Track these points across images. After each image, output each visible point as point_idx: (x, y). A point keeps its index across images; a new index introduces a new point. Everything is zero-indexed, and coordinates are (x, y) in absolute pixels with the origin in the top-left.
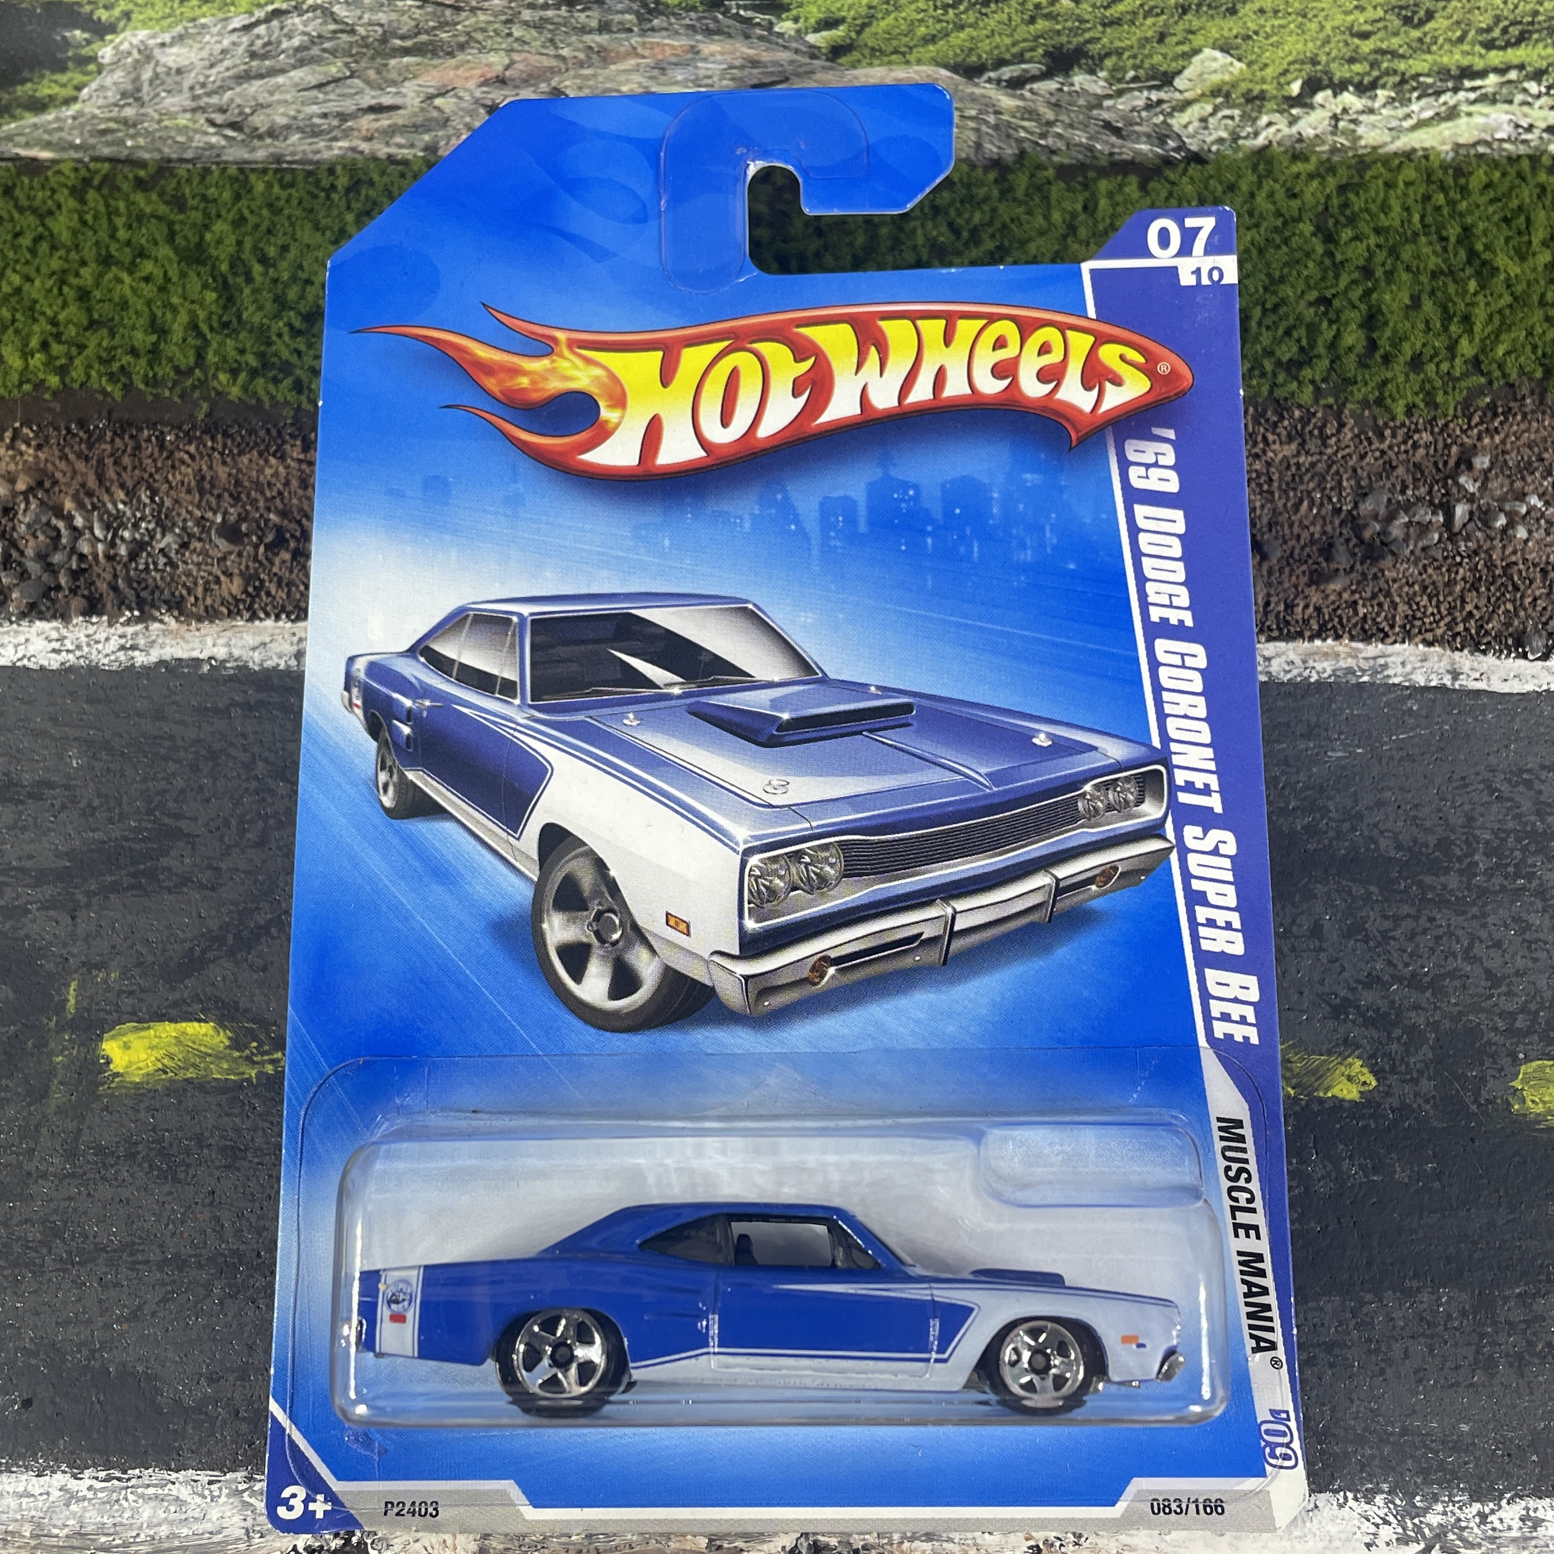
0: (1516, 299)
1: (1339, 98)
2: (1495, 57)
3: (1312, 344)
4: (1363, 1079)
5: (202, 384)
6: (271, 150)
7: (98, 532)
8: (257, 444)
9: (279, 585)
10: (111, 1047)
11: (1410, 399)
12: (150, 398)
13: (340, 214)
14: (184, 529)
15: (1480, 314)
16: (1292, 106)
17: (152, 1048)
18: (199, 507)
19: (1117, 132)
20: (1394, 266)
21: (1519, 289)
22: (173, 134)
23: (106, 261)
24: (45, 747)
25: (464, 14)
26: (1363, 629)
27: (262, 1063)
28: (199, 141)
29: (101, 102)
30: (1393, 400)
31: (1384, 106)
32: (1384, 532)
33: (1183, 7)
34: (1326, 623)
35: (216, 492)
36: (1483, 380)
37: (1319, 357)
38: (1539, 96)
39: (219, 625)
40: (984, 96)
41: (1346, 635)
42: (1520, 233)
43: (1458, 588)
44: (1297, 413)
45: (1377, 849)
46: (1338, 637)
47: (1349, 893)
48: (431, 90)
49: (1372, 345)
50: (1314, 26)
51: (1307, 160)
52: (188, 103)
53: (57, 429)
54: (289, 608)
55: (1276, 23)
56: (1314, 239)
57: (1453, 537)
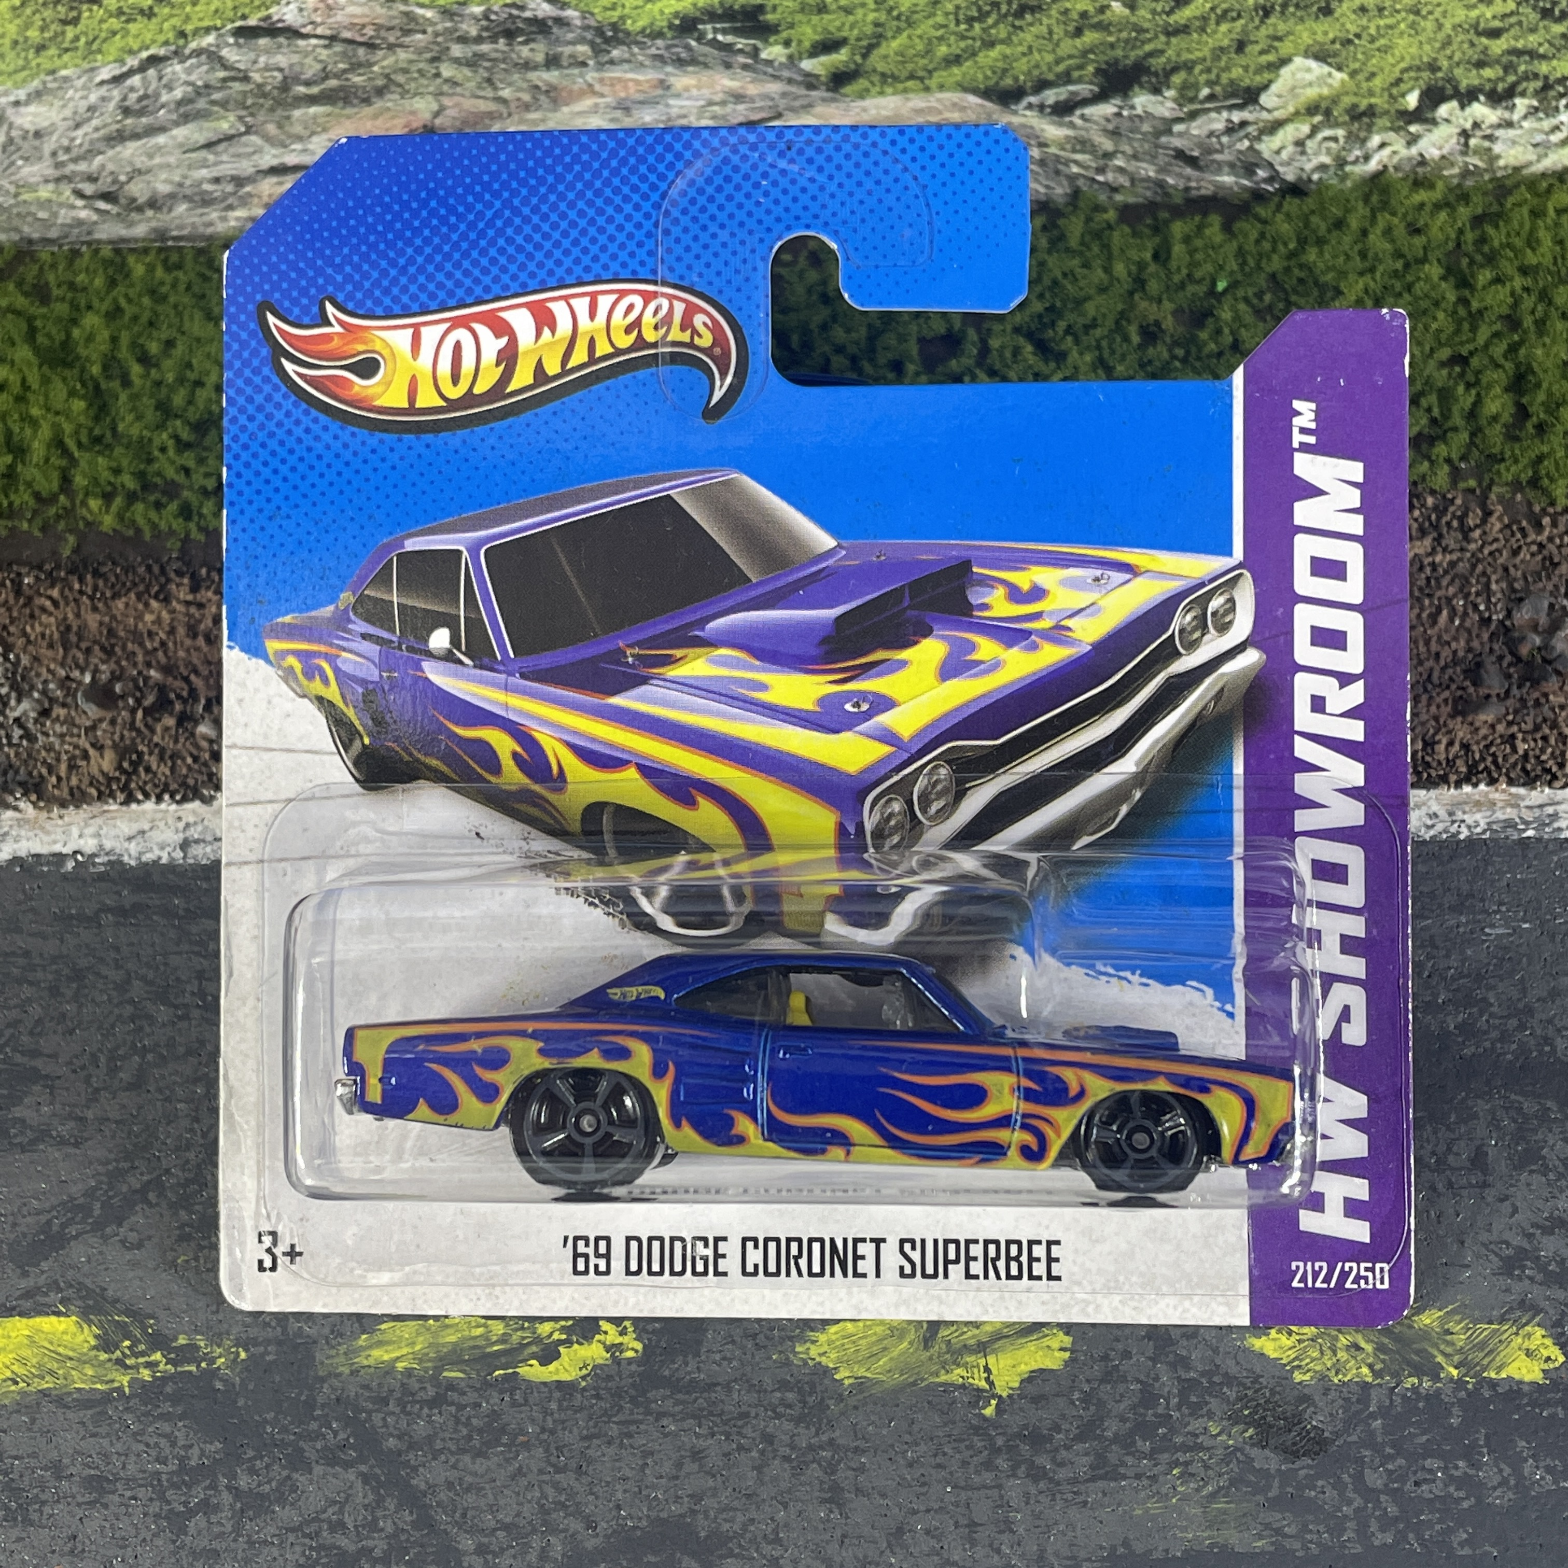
1: (1468, 110)
3: (1446, 414)
4: (1545, 1353)
5: (69, 513)
6: (154, 224)
8: (135, 585)
9: (161, 758)
12: (4, 533)
14: (44, 692)
16: (1410, 122)
18: (63, 665)
19: (1192, 162)
20: (1546, 314)
22: (33, 209)
25: (380, 54)
26: (1524, 769)
27: (136, 1367)
28: (64, 216)
30: (1552, 480)
31: (1525, 117)
32: (1546, 647)
33: (1264, 8)
34: (1476, 764)
35: (84, 645)
37: (1455, 429)
39: (86, 810)
40: (1024, 126)
41: (1503, 779)
44: (1430, 501)
45: (1554, 1051)
46: (1492, 782)
47: (1520, 1110)
49: (1522, 413)
50: (1429, 25)
51: (1432, 187)
52: (51, 172)
54: (174, 786)
55: (1382, 23)
56: (1443, 285)
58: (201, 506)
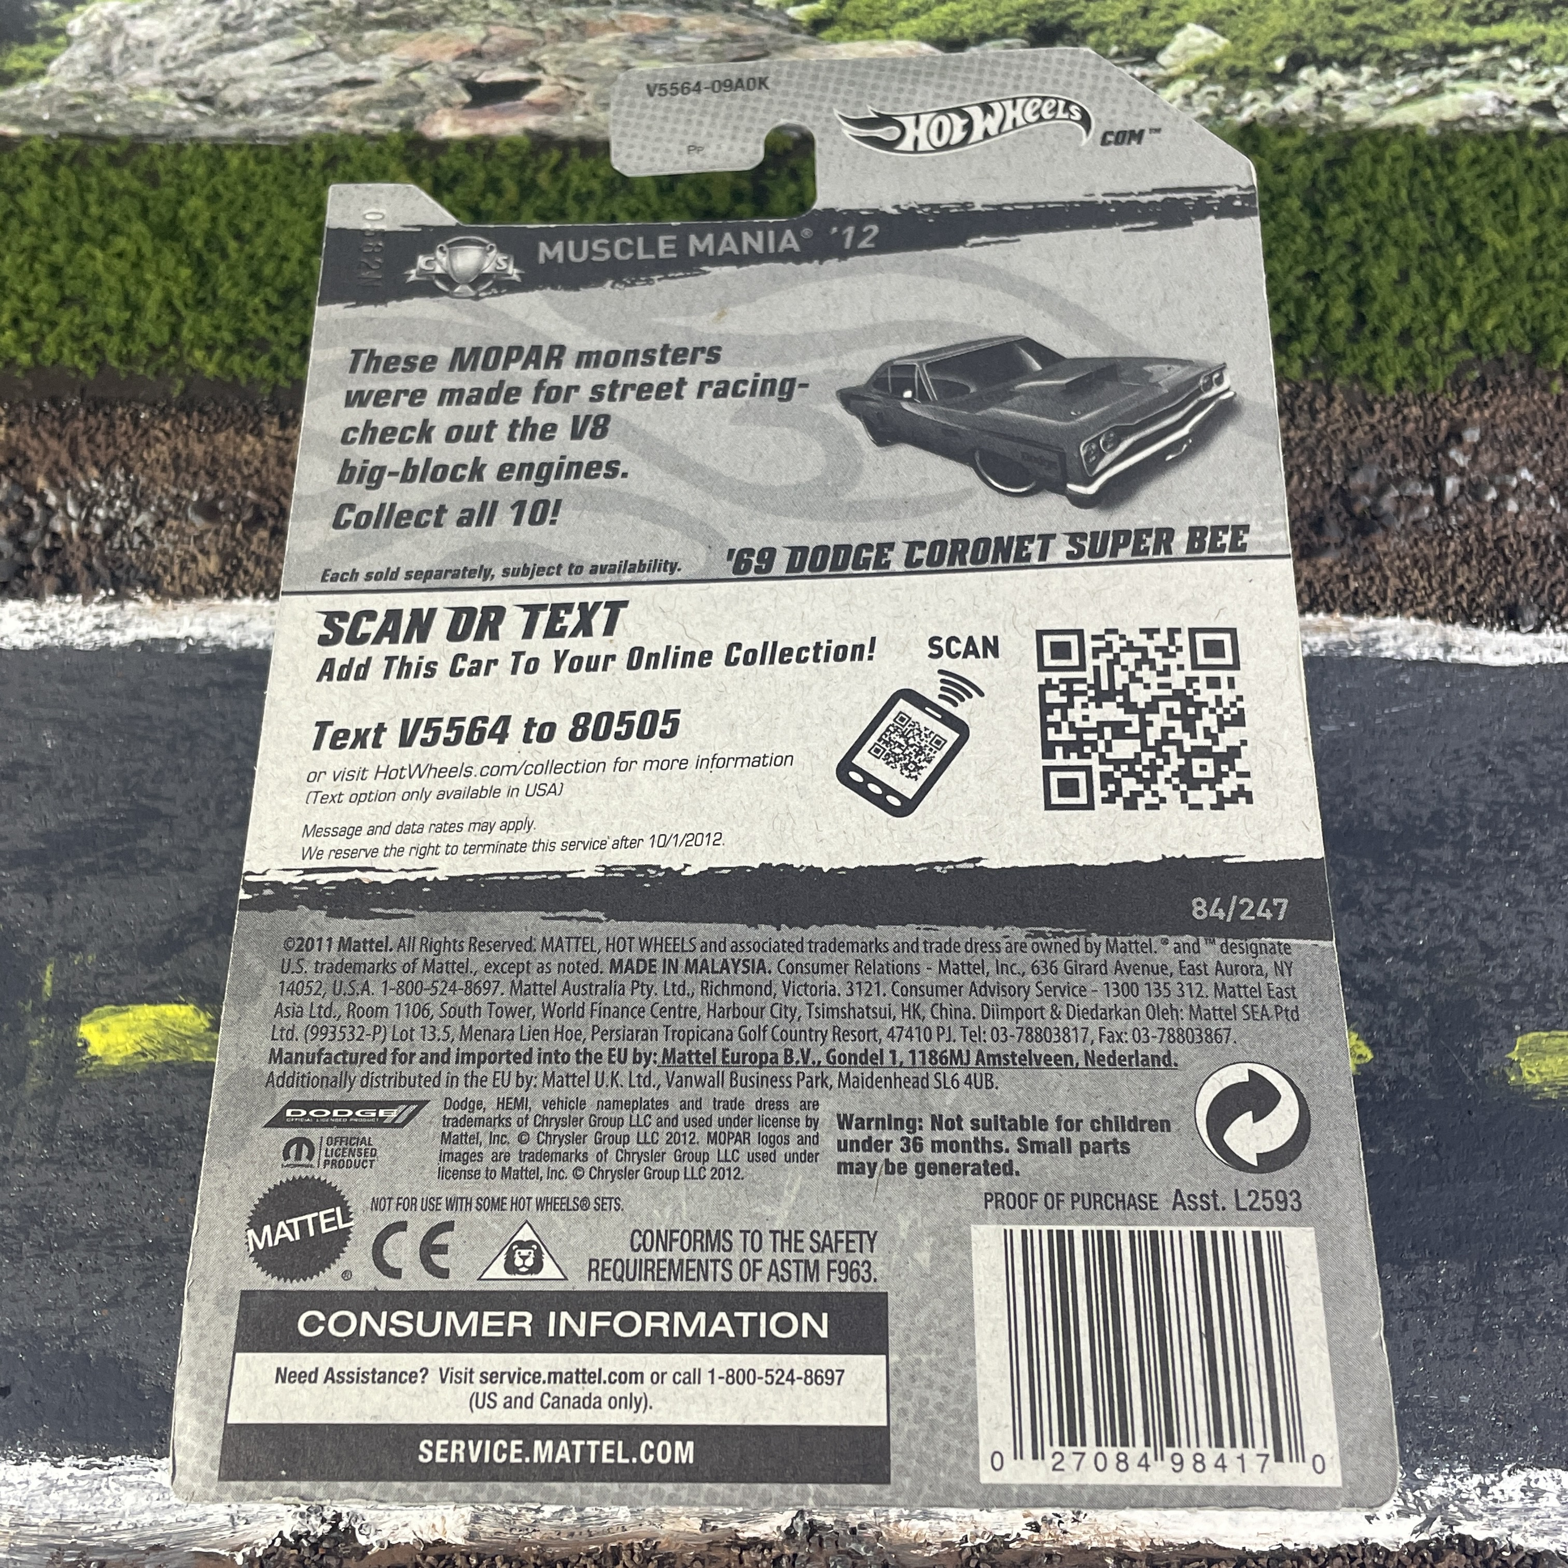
0: (1504, 274)
1: (1324, 74)
2: (1480, 33)
3: (1301, 319)
4: (1359, 1052)
6: (243, 126)
7: (72, 511)
8: (234, 422)
9: (257, 564)
10: (88, 1030)
11: (1399, 372)
12: (123, 376)
13: (317, 190)
14: (160, 507)
15: (1469, 288)
16: (1276, 83)
17: (131, 1031)
18: (175, 485)
20: (1382, 241)
21: (1508, 263)
22: (143, 109)
23: (79, 237)
24: (19, 728)
26: (1354, 602)
28: (169, 116)
29: (70, 75)
30: (1383, 375)
31: (1369, 82)
32: (1375, 506)
34: (1317, 596)
35: (192, 470)
36: (1471, 354)
37: (1308, 331)
38: (1523, 72)
39: (195, 603)
41: (1338, 609)
42: (1507, 208)
43: (1449, 562)
44: (1286, 388)
45: (1371, 821)
46: (1329, 611)
47: (1344, 866)
48: (406, 65)
49: (1361, 320)
51: (1293, 136)
52: (159, 77)
53: (29, 406)
54: (267, 587)
56: (1301, 215)
57: (1444, 511)
58: (288, 359)
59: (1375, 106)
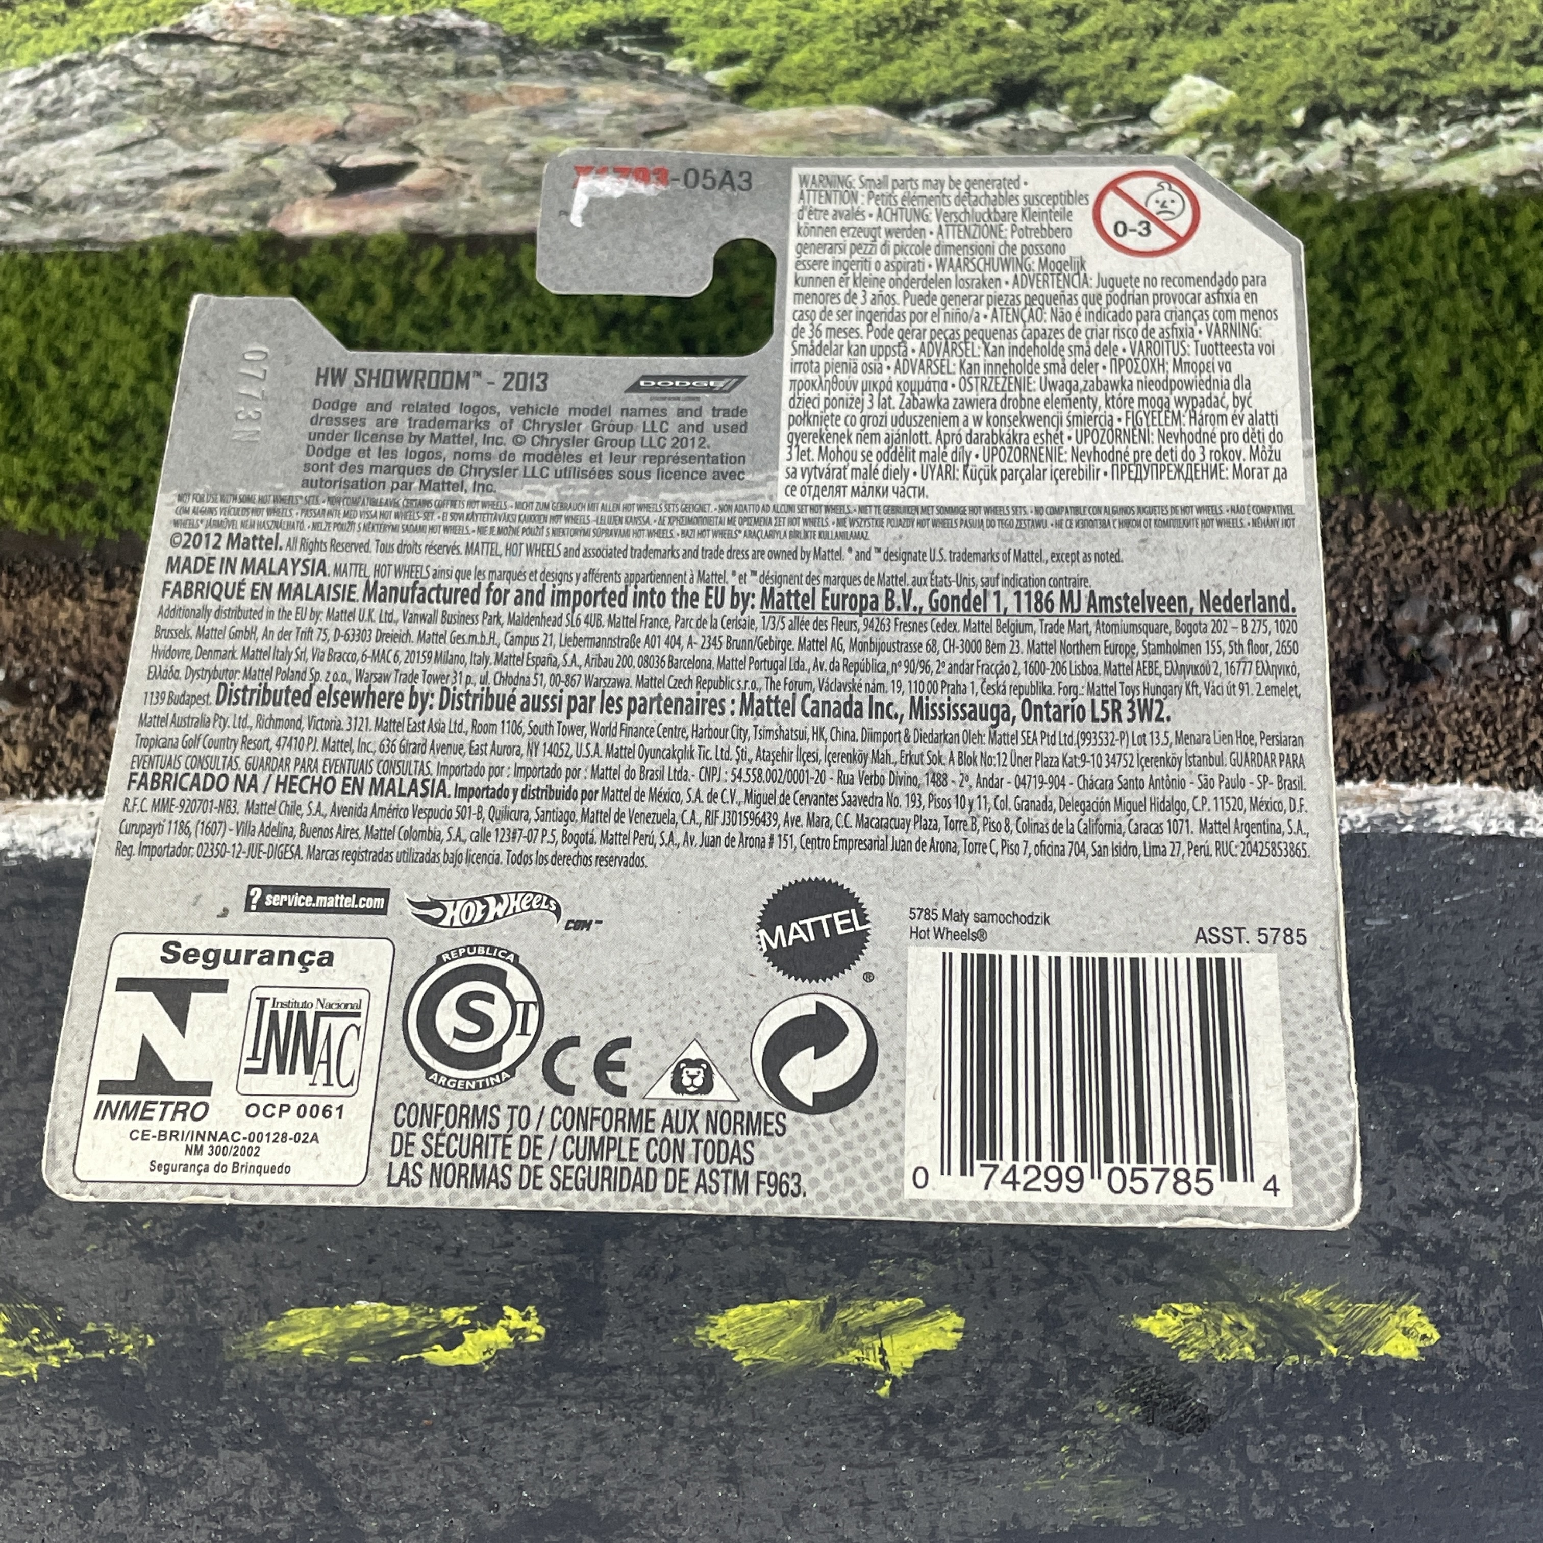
1: (1352, 127)
2: (1537, 75)
4: (1422, 1331)
6: (68, 225)
8: (49, 583)
9: (74, 754)
11: (1451, 482)
13: (153, 304)
15: (1533, 380)
16: (1295, 139)
20: (1427, 325)
25: (291, 61)
27: (45, 1354)
30: (1432, 486)
31: (1407, 134)
32: (1425, 647)
33: (1154, 28)
34: (1357, 760)
37: (1339, 437)
40: (923, 138)
41: (1384, 775)
43: (1519, 713)
45: (1431, 1038)
46: (1373, 778)
47: (1398, 1095)
48: (257, 150)
49: (1404, 422)
50: (1314, 44)
51: (1318, 202)
54: (86, 782)
55: (1268, 42)
56: (1329, 298)
57: (1510, 651)
58: (116, 506)
59: (1416, 162)
